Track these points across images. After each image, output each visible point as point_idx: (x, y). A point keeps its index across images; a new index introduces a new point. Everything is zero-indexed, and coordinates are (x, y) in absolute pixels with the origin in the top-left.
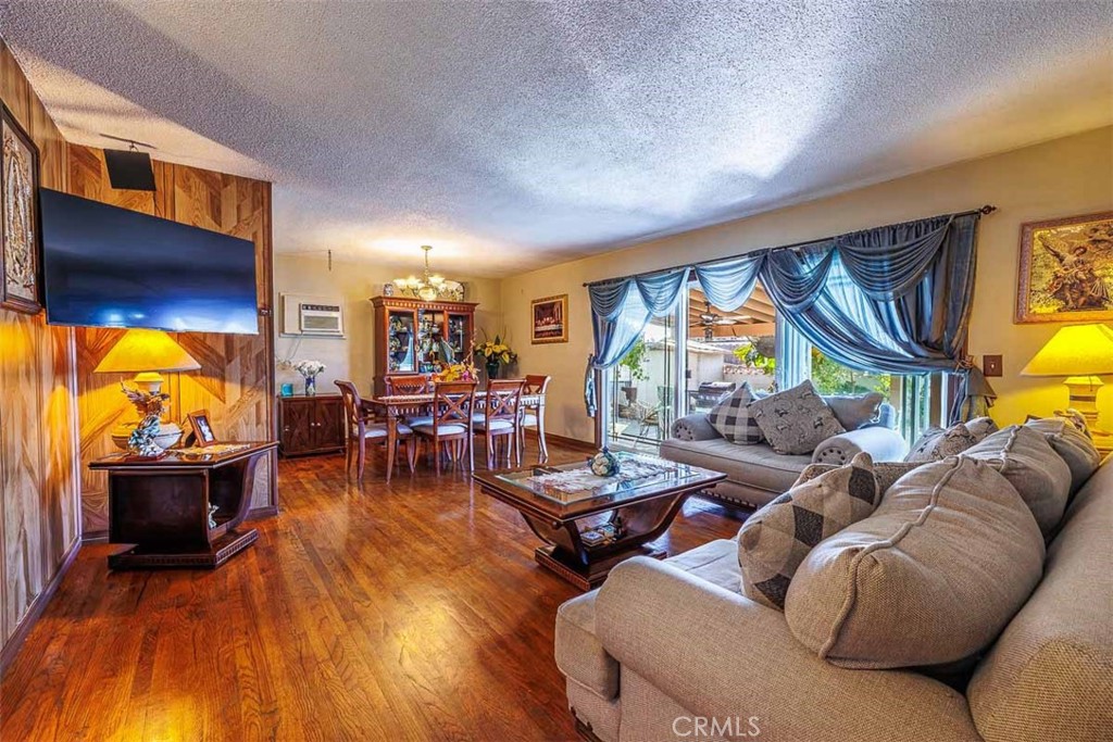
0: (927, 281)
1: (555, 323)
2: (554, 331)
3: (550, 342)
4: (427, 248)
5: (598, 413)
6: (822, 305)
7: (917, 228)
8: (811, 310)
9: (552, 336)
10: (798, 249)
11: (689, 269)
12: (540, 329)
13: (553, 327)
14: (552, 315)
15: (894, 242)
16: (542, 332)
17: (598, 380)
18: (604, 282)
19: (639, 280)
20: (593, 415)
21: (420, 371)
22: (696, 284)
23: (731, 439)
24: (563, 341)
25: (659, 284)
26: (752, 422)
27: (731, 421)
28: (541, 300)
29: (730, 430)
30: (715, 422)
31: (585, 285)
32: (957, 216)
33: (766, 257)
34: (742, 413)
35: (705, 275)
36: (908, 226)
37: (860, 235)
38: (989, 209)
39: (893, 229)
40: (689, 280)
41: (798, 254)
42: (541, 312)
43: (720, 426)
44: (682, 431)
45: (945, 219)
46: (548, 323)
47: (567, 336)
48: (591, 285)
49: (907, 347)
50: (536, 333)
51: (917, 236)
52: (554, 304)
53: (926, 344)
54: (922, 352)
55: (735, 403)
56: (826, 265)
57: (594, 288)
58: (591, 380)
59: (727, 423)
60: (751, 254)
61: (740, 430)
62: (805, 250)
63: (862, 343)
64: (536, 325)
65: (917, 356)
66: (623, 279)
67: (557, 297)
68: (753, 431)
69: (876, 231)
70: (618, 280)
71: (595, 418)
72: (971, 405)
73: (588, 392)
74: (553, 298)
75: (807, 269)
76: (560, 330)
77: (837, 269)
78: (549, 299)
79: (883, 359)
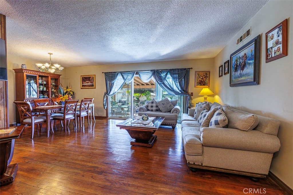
0: (183, 79)
1: (91, 83)
2: (90, 85)
3: (89, 88)
4: (51, 54)
5: (107, 108)
6: (166, 82)
7: (182, 69)
8: (164, 83)
9: (89, 86)
10: (161, 70)
11: (136, 72)
12: (84, 84)
13: (90, 84)
14: (89, 80)
15: (178, 72)
16: (85, 85)
17: (107, 99)
18: (110, 73)
19: (122, 73)
20: (106, 109)
21: (39, 98)
22: (138, 76)
23: (152, 111)
24: (94, 88)
25: (128, 75)
26: (157, 106)
27: (152, 107)
28: (85, 76)
29: (152, 108)
30: (148, 107)
31: (103, 73)
32: (188, 69)
33: (155, 71)
34: (154, 105)
35: (140, 74)
36: (180, 69)
37: (173, 69)
38: (192, 68)
39: (178, 69)
40: (136, 74)
41: (161, 72)
42: (85, 79)
43: (150, 108)
44: (141, 110)
45: (186, 69)
46: (88, 83)
47: (95, 87)
48: (105, 73)
49: (180, 91)
50: (83, 85)
51: (182, 71)
52: (90, 77)
53: (183, 90)
54: (183, 92)
55: (152, 103)
56: (166, 75)
57: (106, 74)
58: (105, 99)
59: (151, 107)
60: (151, 70)
61: (154, 108)
62: (162, 71)
63: (173, 90)
64: (83, 83)
65: (182, 92)
66: (116, 72)
67: (92, 75)
68: (157, 108)
69: (175, 69)
70: (114, 72)
71: (106, 110)
72: (190, 101)
73: (104, 102)
74: (90, 75)
75: (163, 75)
76: (93, 85)
77: (169, 75)
78: (88, 75)
79: (177, 93)
